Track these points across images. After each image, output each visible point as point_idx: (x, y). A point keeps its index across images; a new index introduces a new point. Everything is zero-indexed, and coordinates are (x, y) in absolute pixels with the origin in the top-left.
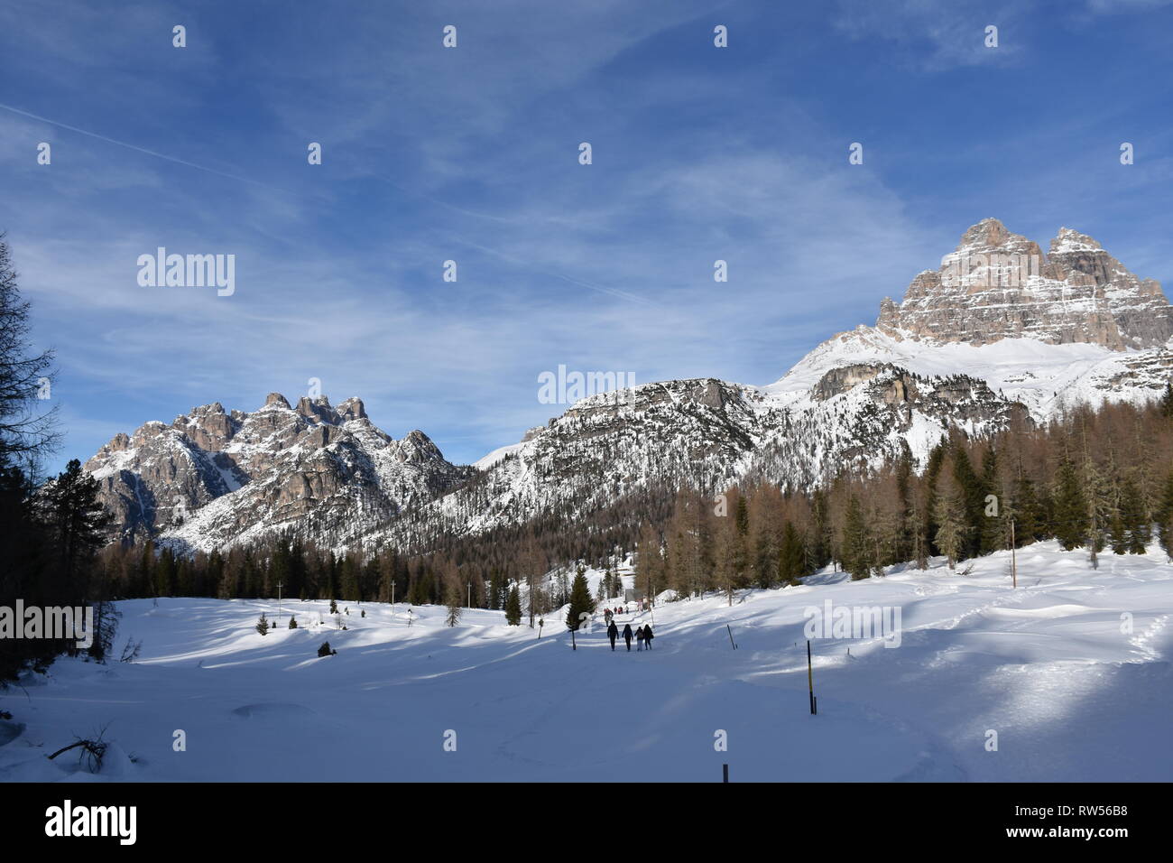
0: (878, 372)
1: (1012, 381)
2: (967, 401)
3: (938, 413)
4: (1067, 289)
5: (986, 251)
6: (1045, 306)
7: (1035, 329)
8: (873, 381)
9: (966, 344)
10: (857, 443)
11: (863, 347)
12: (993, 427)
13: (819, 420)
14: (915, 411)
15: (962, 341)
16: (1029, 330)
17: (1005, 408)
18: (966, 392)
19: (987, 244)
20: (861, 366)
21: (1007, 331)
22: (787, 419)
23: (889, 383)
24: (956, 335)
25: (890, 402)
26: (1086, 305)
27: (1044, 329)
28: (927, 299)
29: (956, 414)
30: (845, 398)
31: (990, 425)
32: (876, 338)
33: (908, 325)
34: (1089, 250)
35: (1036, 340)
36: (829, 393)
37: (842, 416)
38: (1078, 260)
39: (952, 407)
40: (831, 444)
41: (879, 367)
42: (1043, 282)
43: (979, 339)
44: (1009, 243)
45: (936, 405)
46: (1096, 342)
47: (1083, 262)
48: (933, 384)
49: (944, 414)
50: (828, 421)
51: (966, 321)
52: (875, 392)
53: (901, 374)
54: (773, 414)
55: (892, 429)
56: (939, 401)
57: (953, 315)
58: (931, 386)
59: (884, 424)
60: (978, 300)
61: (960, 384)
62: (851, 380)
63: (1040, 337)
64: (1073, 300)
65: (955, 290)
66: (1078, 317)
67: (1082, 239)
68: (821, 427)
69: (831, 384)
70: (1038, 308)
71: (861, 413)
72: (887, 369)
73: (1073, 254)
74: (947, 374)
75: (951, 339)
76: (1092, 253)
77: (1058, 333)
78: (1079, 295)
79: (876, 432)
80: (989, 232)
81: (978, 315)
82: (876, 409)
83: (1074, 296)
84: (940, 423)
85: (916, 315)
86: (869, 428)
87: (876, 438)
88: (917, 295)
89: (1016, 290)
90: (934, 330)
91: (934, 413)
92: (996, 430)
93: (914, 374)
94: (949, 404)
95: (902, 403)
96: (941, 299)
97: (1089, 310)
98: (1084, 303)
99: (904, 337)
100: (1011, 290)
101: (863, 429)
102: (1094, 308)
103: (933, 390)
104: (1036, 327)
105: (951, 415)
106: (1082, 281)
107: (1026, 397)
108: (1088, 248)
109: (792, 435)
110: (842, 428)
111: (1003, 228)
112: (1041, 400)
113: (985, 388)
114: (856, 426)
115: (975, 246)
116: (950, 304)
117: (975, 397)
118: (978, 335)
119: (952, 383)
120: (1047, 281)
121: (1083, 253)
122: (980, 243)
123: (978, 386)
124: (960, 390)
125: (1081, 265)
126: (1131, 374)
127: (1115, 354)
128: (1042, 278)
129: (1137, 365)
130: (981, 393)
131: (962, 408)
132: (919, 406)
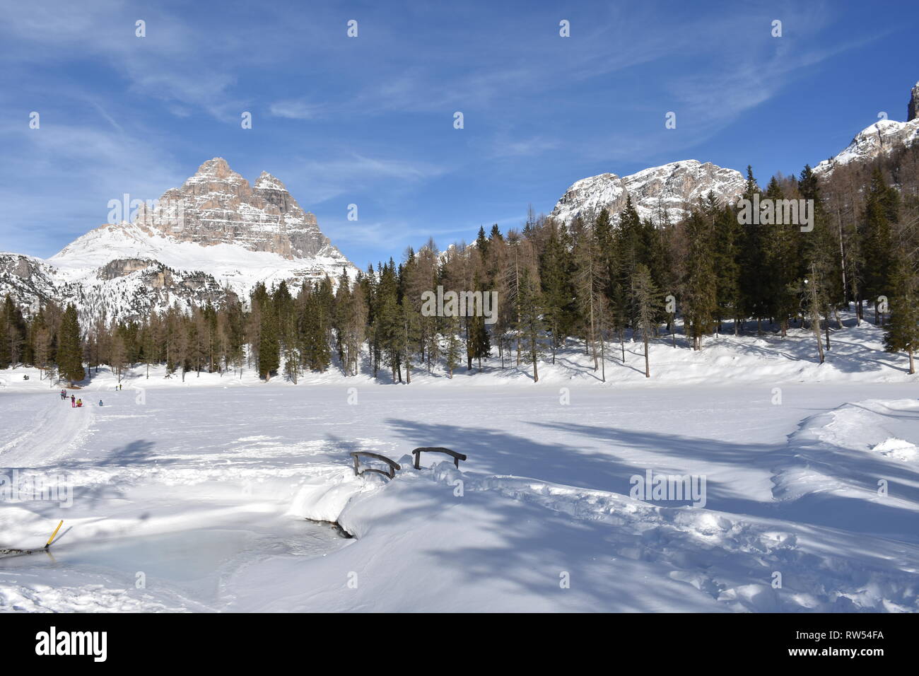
0: (148, 265)
1: (227, 275)
2: (203, 289)
3: (184, 295)
4: (263, 216)
5: (215, 181)
6: (249, 225)
7: (241, 240)
8: (145, 271)
9: (196, 244)
10: (134, 312)
11: (125, 238)
12: (218, 307)
13: (107, 294)
14: (170, 293)
15: (194, 241)
16: (237, 239)
17: (225, 295)
18: (203, 282)
19: (216, 176)
20: (136, 260)
21: (224, 238)
22: (81, 291)
23: (155, 274)
24: (190, 237)
25: (155, 286)
26: (272, 228)
27: (247, 240)
29: (196, 296)
30: (124, 281)
31: (216, 305)
32: (134, 232)
33: (157, 225)
34: (278, 189)
35: (242, 247)
36: (111, 276)
37: (124, 293)
38: (271, 194)
39: (193, 292)
40: (117, 312)
41: (149, 262)
42: (250, 208)
43: (205, 241)
44: (230, 178)
45: (183, 290)
46: (277, 252)
47: (274, 196)
49: (189, 295)
50: (114, 296)
51: (197, 228)
52: (146, 279)
53: (163, 268)
54: (70, 287)
55: (156, 304)
56: (185, 287)
57: (189, 222)
58: (181, 277)
59: (151, 301)
60: (207, 214)
61: (199, 277)
62: (128, 268)
63: (244, 245)
64: (266, 224)
65: (192, 205)
66: (268, 235)
67: (275, 181)
68: (110, 300)
69: (113, 270)
70: (244, 226)
71: (136, 293)
72: (154, 264)
73: (268, 190)
74: (191, 270)
75: (187, 239)
76: (280, 191)
77: (255, 244)
78: (270, 220)
79: (146, 306)
80: (218, 167)
81: (206, 224)
82: (146, 290)
83: (267, 221)
84: (186, 302)
86: (142, 302)
87: (146, 309)
89: (232, 211)
90: (175, 231)
91: (182, 296)
92: (219, 309)
93: (170, 268)
94: (191, 290)
95: (163, 287)
97: (275, 231)
99: (155, 233)
100: (229, 211)
101: (138, 303)
102: (278, 230)
103: (182, 280)
104: (242, 238)
105: (192, 297)
106: (272, 211)
107: (236, 288)
108: (277, 188)
109: (87, 304)
110: (124, 302)
111: (228, 167)
112: (244, 290)
113: (214, 281)
114: (133, 301)
115: (207, 175)
116: (188, 214)
117: (207, 287)
118: (205, 239)
119: (195, 277)
120: (252, 208)
121: (274, 190)
122: (211, 174)
123: (210, 280)
124: (199, 282)
125: (272, 199)
126: (296, 279)
127: (287, 261)
128: (248, 205)
129: (300, 275)
130: (211, 285)
131: (199, 294)
132: (173, 290)
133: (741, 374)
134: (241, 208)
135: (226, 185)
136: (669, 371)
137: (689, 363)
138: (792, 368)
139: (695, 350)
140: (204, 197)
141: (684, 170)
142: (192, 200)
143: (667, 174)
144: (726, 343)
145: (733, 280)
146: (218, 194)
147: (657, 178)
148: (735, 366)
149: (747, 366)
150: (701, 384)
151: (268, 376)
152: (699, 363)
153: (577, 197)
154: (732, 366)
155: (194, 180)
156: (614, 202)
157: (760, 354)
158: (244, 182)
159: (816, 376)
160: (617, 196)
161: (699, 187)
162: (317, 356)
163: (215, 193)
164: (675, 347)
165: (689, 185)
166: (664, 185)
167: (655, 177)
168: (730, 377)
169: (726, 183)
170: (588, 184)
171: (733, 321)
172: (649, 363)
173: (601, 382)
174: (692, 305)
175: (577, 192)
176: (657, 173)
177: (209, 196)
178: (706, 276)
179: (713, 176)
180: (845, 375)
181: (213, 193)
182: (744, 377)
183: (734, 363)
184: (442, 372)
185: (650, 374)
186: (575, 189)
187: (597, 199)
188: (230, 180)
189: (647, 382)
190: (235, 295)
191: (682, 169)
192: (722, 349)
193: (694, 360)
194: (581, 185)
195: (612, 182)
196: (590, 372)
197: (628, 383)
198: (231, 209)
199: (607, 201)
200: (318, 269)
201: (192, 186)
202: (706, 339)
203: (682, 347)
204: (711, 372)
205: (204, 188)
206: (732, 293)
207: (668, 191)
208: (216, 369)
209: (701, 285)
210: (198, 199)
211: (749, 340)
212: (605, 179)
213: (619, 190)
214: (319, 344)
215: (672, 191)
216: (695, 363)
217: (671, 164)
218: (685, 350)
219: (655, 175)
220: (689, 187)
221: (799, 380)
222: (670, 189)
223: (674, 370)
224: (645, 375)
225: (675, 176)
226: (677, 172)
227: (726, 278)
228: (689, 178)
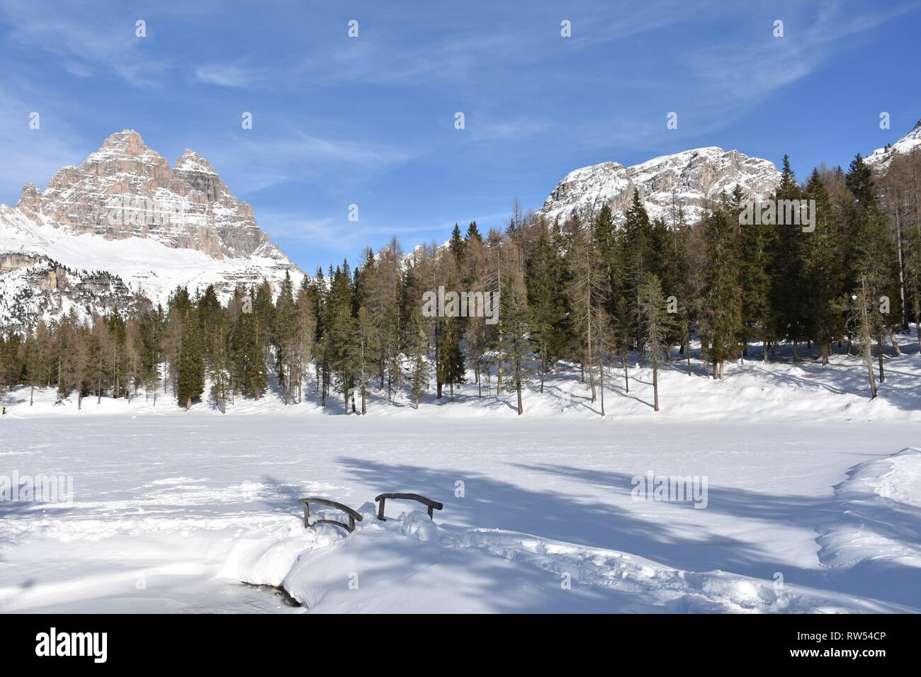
0: (35, 262)
1: (139, 277)
2: (107, 293)
3: (83, 301)
4: (186, 205)
5: (125, 159)
7: (158, 233)
8: (31, 269)
9: (100, 237)
10: (15, 321)
11: (4, 226)
14: (64, 298)
15: (97, 233)
16: (153, 233)
17: (136, 301)
18: (107, 285)
19: (126, 152)
20: (19, 254)
21: (135, 231)
23: (45, 273)
24: (92, 228)
25: (44, 288)
26: (199, 220)
27: (165, 234)
28: (69, 191)
29: (98, 302)
30: (3, 280)
31: (124, 314)
32: (17, 219)
33: (49, 212)
34: (205, 171)
35: (158, 242)
37: (1, 297)
38: (197, 178)
39: (95, 297)
41: (37, 258)
42: (169, 195)
43: (111, 234)
44: (144, 155)
45: (82, 294)
46: (203, 250)
47: (200, 181)
48: (81, 277)
49: (88, 300)
51: (101, 217)
52: (32, 279)
53: (55, 266)
55: (46, 311)
56: (84, 291)
57: (91, 210)
58: (79, 278)
59: (39, 307)
61: (102, 279)
62: (8, 264)
63: (161, 240)
64: (190, 214)
65: (94, 188)
66: (191, 229)
67: (202, 161)
71: (19, 296)
72: (43, 260)
73: (193, 173)
74: (93, 269)
75: (87, 230)
76: (208, 174)
77: (176, 239)
78: (195, 210)
79: (32, 313)
82: (32, 293)
83: (191, 211)
84: (85, 309)
85: (57, 204)
86: (25, 309)
87: (32, 318)
88: (60, 186)
90: (72, 220)
91: (80, 301)
92: (127, 318)
93: (65, 266)
94: (92, 295)
95: (55, 290)
96: (82, 194)
97: (201, 224)
98: (197, 218)
99: (45, 222)
100: (142, 197)
101: (21, 310)
102: (205, 223)
103: (80, 282)
104: (159, 231)
105: (93, 303)
106: (198, 199)
107: (150, 292)
108: (205, 170)
111: (141, 141)
112: (160, 295)
113: (121, 284)
114: (14, 306)
115: (115, 151)
116: (90, 200)
117: (113, 291)
118: (110, 231)
119: (96, 278)
120: (172, 194)
121: (201, 173)
122: (120, 150)
123: (116, 282)
124: (102, 284)
125: (198, 184)
126: (226, 284)
127: (216, 262)
128: (168, 191)
129: (231, 278)
130: (118, 288)
131: (103, 299)
132: (68, 293)
133: (773, 409)
134: (158, 193)
135: (139, 164)
136: (683, 403)
137: (707, 395)
138: (837, 402)
139: (714, 378)
140: (110, 178)
141: (703, 159)
142: (95, 181)
143: (682, 164)
144: (753, 371)
145: (763, 294)
146: (129, 175)
147: (670, 168)
148: (764, 399)
149: (779, 399)
150: (722, 420)
151: (189, 402)
152: (720, 394)
153: (572, 191)
154: (760, 399)
155: (97, 157)
156: (617, 198)
157: (795, 385)
158: (162, 162)
159: (866, 413)
160: (621, 191)
161: (722, 180)
162: (252, 379)
163: (125, 173)
164: (690, 375)
165: (709, 177)
166: (679, 177)
167: (667, 167)
168: (758, 412)
169: (755, 175)
170: (585, 175)
171: (761, 344)
172: (659, 393)
173: (600, 416)
174: (712, 324)
175: (572, 184)
176: (670, 162)
177: (117, 178)
178: (729, 289)
179: (739, 167)
180: (903, 413)
181: (123, 174)
182: (775, 413)
183: (763, 395)
184: (406, 401)
185: (660, 407)
186: (568, 181)
187: (597, 193)
188: (145, 158)
189: (655, 416)
190: (148, 302)
191: (701, 158)
192: (748, 378)
193: (713, 391)
194: (578, 176)
195: (615, 173)
196: (586, 403)
197: (633, 417)
198: (145, 195)
199: (609, 196)
200: (253, 272)
201: (95, 165)
202: (728, 366)
203: (698, 375)
204: (735, 405)
205: (111, 168)
206: (761, 309)
207: (684, 185)
208: (122, 393)
209: (724, 300)
210: (103, 180)
211: (781, 368)
212: (606, 169)
213: (623, 183)
214: (254, 364)
215: (689, 185)
216: (715, 395)
217: (688, 151)
218: (702, 379)
219: (668, 165)
220: (709, 180)
221: (845, 418)
222: (686, 182)
223: (688, 403)
224: (653, 408)
225: (692, 166)
226: (695, 161)
227: (754, 292)
228: (709, 169)
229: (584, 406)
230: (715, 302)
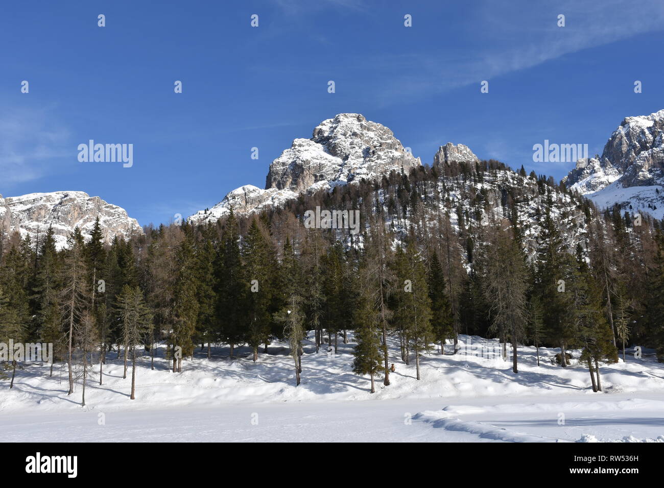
133: (226, 395)
136: (154, 393)
137: (172, 385)
138: (271, 389)
139: (174, 372)
141: (72, 200)
143: (54, 201)
144: (201, 368)
145: (212, 307)
147: (44, 203)
148: (218, 388)
149: (229, 387)
150: (189, 404)
152: (181, 385)
154: (215, 388)
157: (238, 378)
159: (296, 396)
161: (86, 218)
164: (153, 369)
165: (76, 214)
166: (51, 211)
167: (42, 202)
168: (216, 398)
169: (111, 218)
173: (80, 406)
176: (45, 199)
178: (190, 301)
179: (100, 210)
180: (319, 396)
182: (231, 398)
183: (217, 384)
185: (135, 396)
189: (133, 404)
191: (71, 199)
192: (200, 374)
193: (175, 382)
196: (62, 395)
197: (114, 406)
203: (159, 370)
204: (196, 392)
206: (210, 318)
207: (54, 218)
209: (184, 310)
211: (223, 365)
215: (58, 219)
216: (178, 385)
217: (60, 192)
218: (164, 372)
219: (42, 200)
220: (76, 217)
221: (283, 399)
222: (56, 216)
223: (159, 391)
224: (130, 398)
225: (62, 204)
226: (65, 201)
227: (205, 304)
228: (76, 208)
229: (61, 398)
230: (179, 311)
